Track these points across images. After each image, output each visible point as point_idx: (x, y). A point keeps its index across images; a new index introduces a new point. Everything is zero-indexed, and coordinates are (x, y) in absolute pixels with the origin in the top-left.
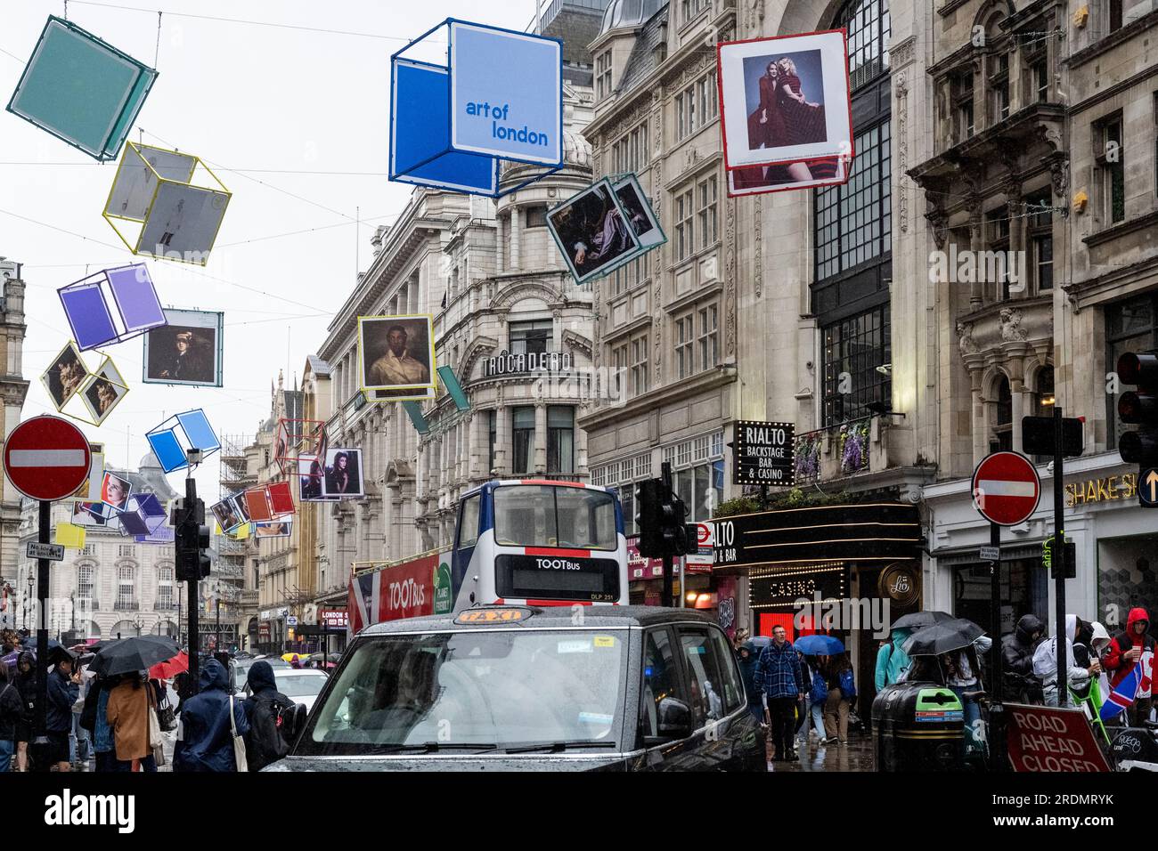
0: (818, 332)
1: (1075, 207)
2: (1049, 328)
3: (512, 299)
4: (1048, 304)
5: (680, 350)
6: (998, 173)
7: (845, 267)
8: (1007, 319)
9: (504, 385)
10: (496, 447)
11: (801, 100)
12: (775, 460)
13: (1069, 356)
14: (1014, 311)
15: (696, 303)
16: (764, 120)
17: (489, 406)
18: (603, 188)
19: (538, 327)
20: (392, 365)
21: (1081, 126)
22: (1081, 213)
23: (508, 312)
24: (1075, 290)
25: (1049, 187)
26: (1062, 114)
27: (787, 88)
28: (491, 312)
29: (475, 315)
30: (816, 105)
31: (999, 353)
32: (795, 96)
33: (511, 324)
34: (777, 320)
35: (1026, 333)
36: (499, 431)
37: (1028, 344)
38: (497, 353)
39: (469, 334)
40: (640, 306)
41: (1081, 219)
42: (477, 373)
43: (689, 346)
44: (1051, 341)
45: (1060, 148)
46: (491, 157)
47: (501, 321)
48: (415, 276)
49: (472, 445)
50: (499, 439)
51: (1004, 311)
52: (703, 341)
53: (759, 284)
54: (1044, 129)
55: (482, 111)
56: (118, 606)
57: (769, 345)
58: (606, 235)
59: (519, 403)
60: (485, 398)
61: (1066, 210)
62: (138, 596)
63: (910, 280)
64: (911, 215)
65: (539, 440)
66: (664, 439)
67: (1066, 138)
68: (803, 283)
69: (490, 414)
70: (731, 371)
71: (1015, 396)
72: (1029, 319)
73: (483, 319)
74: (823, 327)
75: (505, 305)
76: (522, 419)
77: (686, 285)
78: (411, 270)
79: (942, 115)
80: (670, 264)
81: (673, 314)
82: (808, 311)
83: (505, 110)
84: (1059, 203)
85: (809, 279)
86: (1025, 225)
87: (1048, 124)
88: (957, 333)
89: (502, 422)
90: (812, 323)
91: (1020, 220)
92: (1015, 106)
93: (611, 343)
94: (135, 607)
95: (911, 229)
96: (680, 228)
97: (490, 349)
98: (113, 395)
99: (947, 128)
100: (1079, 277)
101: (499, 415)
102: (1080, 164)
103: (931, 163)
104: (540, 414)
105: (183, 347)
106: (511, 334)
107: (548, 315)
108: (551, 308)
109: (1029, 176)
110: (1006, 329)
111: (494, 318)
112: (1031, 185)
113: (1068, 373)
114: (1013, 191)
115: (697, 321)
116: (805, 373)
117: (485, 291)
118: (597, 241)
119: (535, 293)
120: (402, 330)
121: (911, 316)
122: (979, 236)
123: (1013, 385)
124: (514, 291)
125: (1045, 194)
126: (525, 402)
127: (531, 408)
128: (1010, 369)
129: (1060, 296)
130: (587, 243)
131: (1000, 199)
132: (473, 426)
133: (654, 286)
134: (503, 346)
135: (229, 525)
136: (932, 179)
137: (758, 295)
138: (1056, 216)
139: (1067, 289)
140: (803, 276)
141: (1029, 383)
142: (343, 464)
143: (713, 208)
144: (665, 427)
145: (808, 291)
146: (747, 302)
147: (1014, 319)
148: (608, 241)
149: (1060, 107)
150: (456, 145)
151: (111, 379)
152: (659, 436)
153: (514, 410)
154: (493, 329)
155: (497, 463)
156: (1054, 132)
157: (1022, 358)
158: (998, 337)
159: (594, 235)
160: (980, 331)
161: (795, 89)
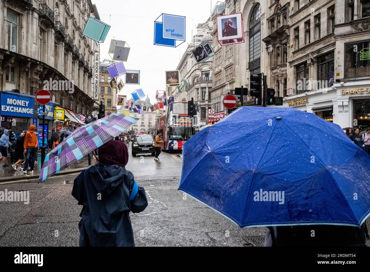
0: (250, 72)
1: (291, 46)
2: (286, 70)
3: (202, 67)
4: (286, 66)
5: (226, 76)
6: (278, 40)
7: (254, 59)
8: (278, 69)
9: (200, 83)
10: (199, 95)
11: (232, 27)
12: (238, 97)
13: (289, 76)
14: (280, 67)
15: (229, 67)
16: (225, 31)
17: (198, 87)
18: (202, 45)
19: (207, 72)
20: (172, 80)
21: (292, 29)
22: (292, 47)
23: (201, 69)
24: (290, 63)
25: (286, 42)
26: (289, 27)
27: (230, 25)
28: (198, 69)
29: (195, 70)
30: (235, 28)
31: (277, 76)
32: (231, 26)
33: (202, 72)
34: (242, 70)
35: (282, 72)
36: (199, 92)
37: (283, 74)
38: (199, 77)
39: (194, 73)
40: (220, 68)
41: (292, 48)
42: (195, 81)
43: (228, 75)
44: (286, 73)
45: (288, 34)
46: (174, 40)
47: (200, 71)
48: (187, 63)
49: (195, 95)
50: (199, 94)
51: (278, 67)
52: (230, 74)
53: (239, 63)
54: (285, 30)
55: (169, 31)
56: (141, 126)
57: (241, 75)
58: (203, 54)
59: (203, 87)
60: (197, 86)
61: (289, 47)
62: (145, 124)
63: (263, 61)
64: (264, 49)
65: (207, 94)
66: (223, 93)
67: (289, 32)
68: (247, 62)
69: (198, 89)
70: (234, 80)
71: (280, 84)
72: (283, 69)
73: (197, 71)
74: (251, 71)
75: (201, 68)
76: (204, 90)
77: (227, 63)
78: (186, 62)
79: (269, 28)
80: (225, 59)
81: (225, 69)
82: (248, 68)
83: (174, 30)
84: (288, 45)
85: (248, 62)
86: (283, 50)
87: (286, 30)
88: (271, 72)
89: (200, 90)
90: (248, 70)
91: (282, 49)
92: (281, 25)
93: (215, 75)
94: (144, 126)
95: (264, 51)
96: (226, 52)
97: (198, 77)
98: (122, 86)
99: (270, 31)
100: (291, 60)
101: (199, 89)
102: (292, 37)
103: (266, 38)
104: (207, 89)
105: (132, 77)
106: (202, 73)
107: (209, 70)
108: (210, 68)
109: (283, 40)
110: (278, 71)
111: (199, 70)
112: (284, 42)
113: (289, 80)
114: (280, 43)
115: (229, 70)
116: (247, 80)
117: (197, 65)
118: (201, 56)
119: (207, 65)
120: (173, 73)
121: (264, 68)
122: (275, 52)
123: (280, 82)
124: (203, 65)
125: (286, 44)
126: (204, 87)
127: (205, 88)
128: (279, 79)
129: (288, 64)
130: (199, 56)
131: (278, 45)
132: (195, 91)
133: (222, 63)
134: (200, 76)
135: (153, 110)
136: (267, 41)
137: (239, 65)
138: (288, 48)
139: (289, 63)
140: (247, 61)
141: (283, 82)
142: (171, 99)
143: (232, 48)
144: (223, 91)
145: (248, 64)
146: (237, 66)
147: (280, 69)
148: (203, 56)
149: (288, 26)
150: (163, 37)
151: (122, 84)
152: (222, 93)
153: (202, 88)
154: (199, 73)
155: (199, 98)
156: (287, 31)
157: (282, 77)
158: (277, 72)
159: (200, 54)
160: (274, 71)
161: (231, 25)
